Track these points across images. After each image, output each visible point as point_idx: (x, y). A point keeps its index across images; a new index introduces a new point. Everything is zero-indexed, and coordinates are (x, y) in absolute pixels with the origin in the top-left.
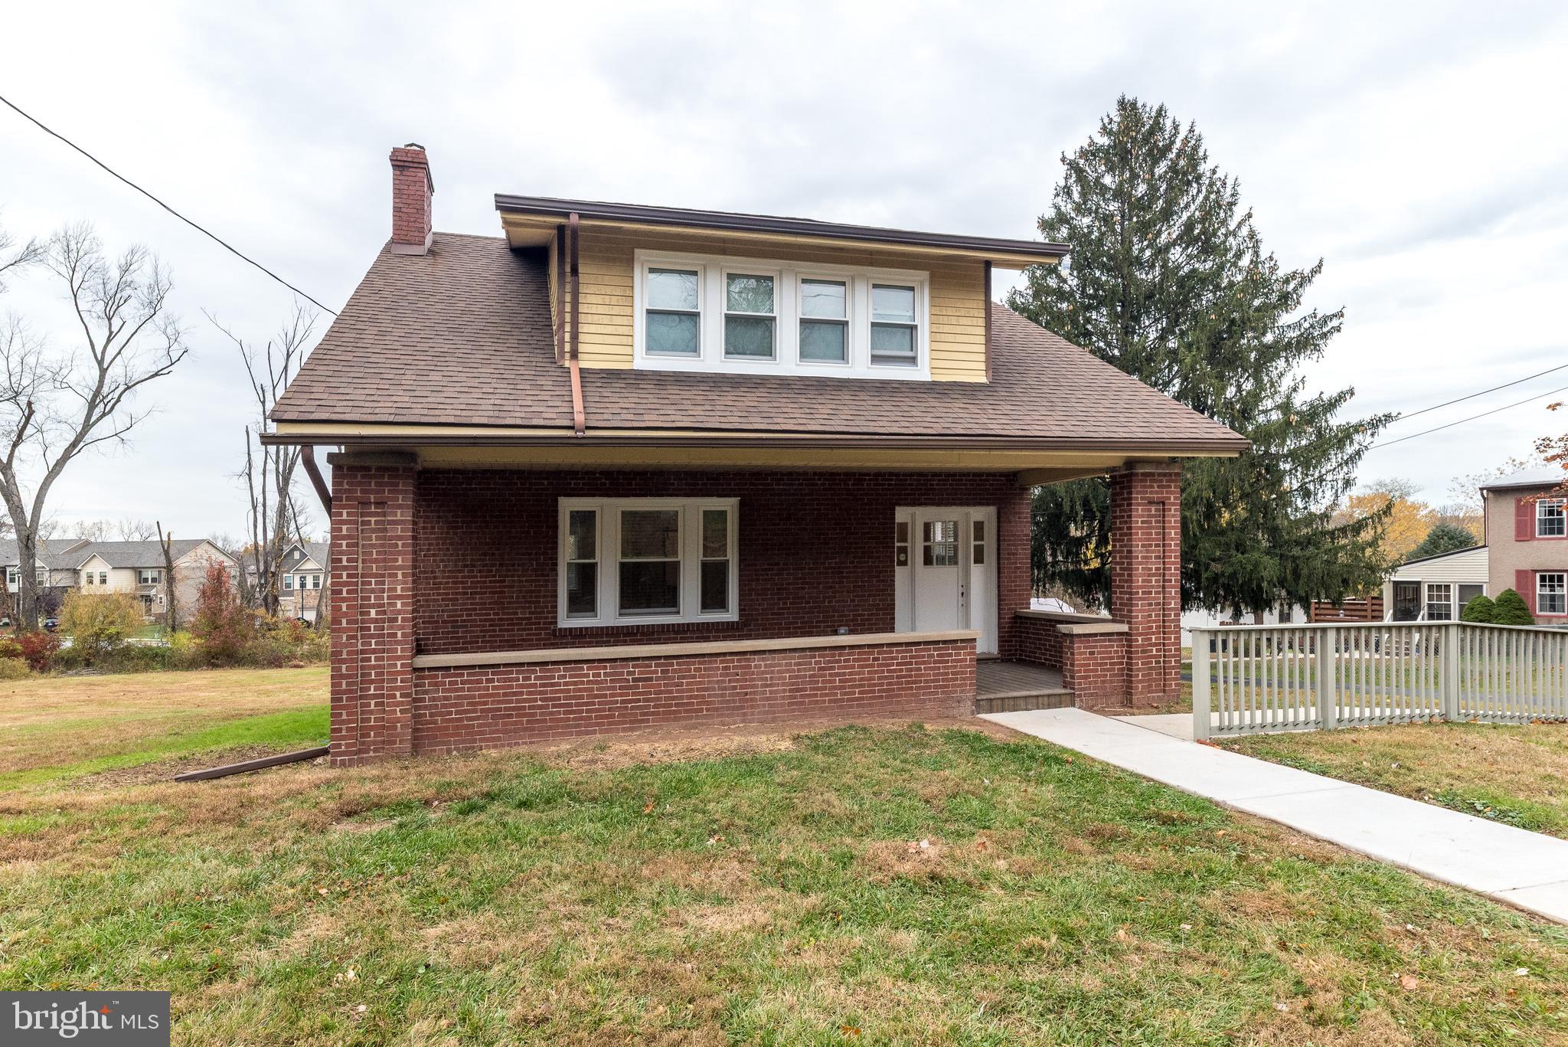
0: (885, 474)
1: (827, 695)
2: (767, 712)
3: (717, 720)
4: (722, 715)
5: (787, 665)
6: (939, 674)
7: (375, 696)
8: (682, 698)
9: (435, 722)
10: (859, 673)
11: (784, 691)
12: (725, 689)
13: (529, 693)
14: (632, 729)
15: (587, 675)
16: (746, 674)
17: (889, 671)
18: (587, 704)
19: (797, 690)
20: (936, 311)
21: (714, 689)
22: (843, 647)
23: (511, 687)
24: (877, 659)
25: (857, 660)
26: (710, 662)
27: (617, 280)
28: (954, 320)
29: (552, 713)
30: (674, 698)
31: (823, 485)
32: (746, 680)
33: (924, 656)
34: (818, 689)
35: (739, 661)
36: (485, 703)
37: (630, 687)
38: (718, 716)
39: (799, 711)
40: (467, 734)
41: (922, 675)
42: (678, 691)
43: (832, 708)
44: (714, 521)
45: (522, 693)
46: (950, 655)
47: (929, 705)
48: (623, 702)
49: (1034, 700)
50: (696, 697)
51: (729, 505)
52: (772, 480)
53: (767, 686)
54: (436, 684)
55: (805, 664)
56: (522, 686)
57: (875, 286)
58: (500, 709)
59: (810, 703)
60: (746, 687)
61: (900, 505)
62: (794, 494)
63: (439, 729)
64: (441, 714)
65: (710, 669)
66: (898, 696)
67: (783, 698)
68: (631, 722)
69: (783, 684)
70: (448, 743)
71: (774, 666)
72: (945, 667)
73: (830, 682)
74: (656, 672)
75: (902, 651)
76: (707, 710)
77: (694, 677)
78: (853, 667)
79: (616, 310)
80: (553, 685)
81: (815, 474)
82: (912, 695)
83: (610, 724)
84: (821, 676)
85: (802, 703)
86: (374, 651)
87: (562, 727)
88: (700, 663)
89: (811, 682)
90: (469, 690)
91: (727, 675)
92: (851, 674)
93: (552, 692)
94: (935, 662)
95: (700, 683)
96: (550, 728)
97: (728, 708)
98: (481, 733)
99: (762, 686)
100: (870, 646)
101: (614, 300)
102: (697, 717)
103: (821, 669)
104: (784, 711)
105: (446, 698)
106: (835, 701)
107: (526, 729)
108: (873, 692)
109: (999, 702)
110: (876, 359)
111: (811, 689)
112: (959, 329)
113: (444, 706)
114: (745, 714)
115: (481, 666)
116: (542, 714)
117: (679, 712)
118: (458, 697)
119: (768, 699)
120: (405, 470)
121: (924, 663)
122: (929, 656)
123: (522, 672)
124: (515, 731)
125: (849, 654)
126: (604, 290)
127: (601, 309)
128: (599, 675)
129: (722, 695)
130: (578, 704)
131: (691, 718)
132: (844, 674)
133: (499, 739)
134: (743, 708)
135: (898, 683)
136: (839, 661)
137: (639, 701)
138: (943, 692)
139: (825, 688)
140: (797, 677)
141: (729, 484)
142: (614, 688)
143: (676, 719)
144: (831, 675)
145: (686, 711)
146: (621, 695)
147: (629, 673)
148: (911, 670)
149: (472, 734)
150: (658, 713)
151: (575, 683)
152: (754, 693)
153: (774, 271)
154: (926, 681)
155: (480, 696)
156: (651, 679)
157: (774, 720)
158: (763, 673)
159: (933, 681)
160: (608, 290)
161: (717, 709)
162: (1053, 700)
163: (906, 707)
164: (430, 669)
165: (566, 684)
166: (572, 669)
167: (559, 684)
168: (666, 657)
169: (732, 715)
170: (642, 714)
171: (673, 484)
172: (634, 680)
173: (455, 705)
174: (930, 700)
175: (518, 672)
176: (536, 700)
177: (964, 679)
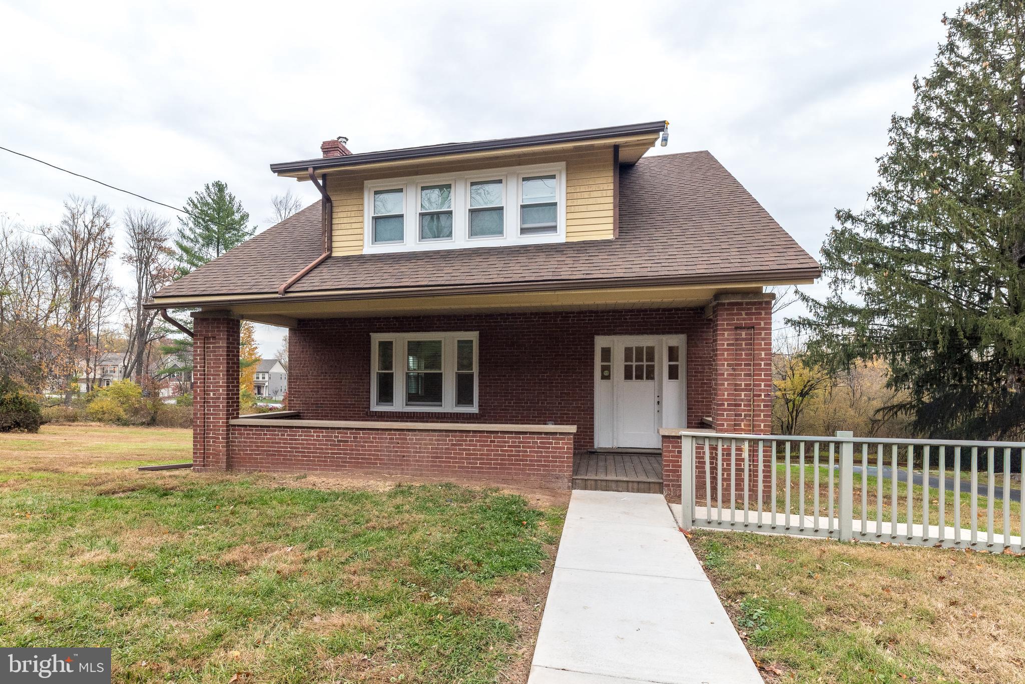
0: (586, 312)
1: (456, 463)
2: (417, 470)
3: (385, 471)
4: (389, 468)
5: (430, 440)
6: (541, 457)
7: (212, 438)
8: (365, 455)
9: (240, 455)
10: (480, 450)
11: (428, 457)
12: (391, 452)
13: (284, 443)
14: (337, 470)
15: (313, 436)
16: (403, 443)
17: (502, 451)
18: (313, 453)
19: (437, 457)
20: (571, 190)
21: (384, 451)
22: (469, 431)
23: (275, 439)
24: (494, 442)
25: (479, 441)
26: (382, 434)
27: (355, 202)
28: (586, 195)
29: (295, 456)
30: (360, 454)
31: (537, 321)
32: (404, 448)
33: (529, 443)
34: (451, 458)
35: (399, 435)
36: (263, 447)
37: (336, 445)
38: (387, 469)
39: (438, 471)
40: (255, 463)
41: (527, 456)
42: (362, 450)
43: (460, 472)
44: (464, 347)
45: (280, 443)
46: (551, 443)
47: (533, 478)
48: (332, 453)
49: (625, 485)
50: (373, 455)
51: (473, 336)
52: (501, 319)
53: (417, 452)
54: (241, 434)
55: (443, 440)
56: (280, 439)
57: (524, 179)
58: (270, 451)
59: (445, 467)
60: (404, 452)
61: (598, 334)
62: (516, 328)
63: (242, 458)
64: (243, 450)
65: (382, 438)
66: (508, 469)
67: (427, 461)
68: (337, 466)
69: (427, 453)
70: (246, 466)
71: (422, 440)
72: (546, 452)
73: (459, 454)
74: (351, 438)
75: (512, 438)
76: (380, 464)
77: (372, 442)
78: (476, 445)
79: (354, 220)
80: (296, 440)
81: (532, 314)
82: (520, 469)
83: (325, 465)
84: (453, 449)
85: (440, 466)
86: (212, 414)
87: (300, 464)
88: (375, 434)
89: (446, 453)
90: (256, 438)
91: (392, 443)
92: (474, 450)
93: (295, 444)
94: (539, 447)
95: (376, 446)
96: (294, 464)
97: (392, 464)
98: (262, 463)
99: (414, 452)
100: (488, 432)
101: (353, 214)
102: (374, 468)
103: (453, 445)
104: (428, 470)
105: (245, 442)
106: (462, 467)
107: (282, 463)
108: (491, 464)
109: (593, 482)
110: (523, 231)
111: (446, 458)
112: (591, 201)
113: (244, 446)
114: (403, 469)
115: (261, 426)
116: (290, 456)
117: (363, 463)
118: (251, 442)
119: (417, 461)
120: (224, 319)
121: (529, 447)
122: (533, 443)
123: (281, 431)
124: (277, 464)
125: (473, 436)
126: (347, 208)
127: (345, 220)
128: (319, 436)
129: (389, 456)
130: (308, 452)
131: (370, 468)
132: (469, 450)
133: (269, 467)
134: (401, 465)
135: (509, 460)
136: (466, 441)
137: (341, 454)
138: (544, 470)
139: (456, 458)
140: (436, 449)
141: (472, 323)
142: (327, 445)
143: (362, 467)
144: (460, 449)
145: (368, 463)
146: (331, 449)
147: (336, 437)
148: (519, 451)
149: (257, 463)
150: (351, 463)
151: (307, 440)
152: (409, 456)
153: (452, 180)
154: (531, 461)
155: (261, 442)
156: (347, 441)
157: (421, 475)
158: (415, 444)
159: (536, 461)
160: (350, 208)
161: (385, 464)
162: (642, 486)
163: (515, 477)
164: (239, 426)
165: (302, 440)
166: (306, 432)
167: (298, 440)
168: (357, 429)
169: (394, 469)
170: (342, 462)
171: (436, 324)
172: (338, 441)
173: (249, 446)
174: (534, 474)
175: (279, 431)
176: (287, 448)
177: (562, 462)
